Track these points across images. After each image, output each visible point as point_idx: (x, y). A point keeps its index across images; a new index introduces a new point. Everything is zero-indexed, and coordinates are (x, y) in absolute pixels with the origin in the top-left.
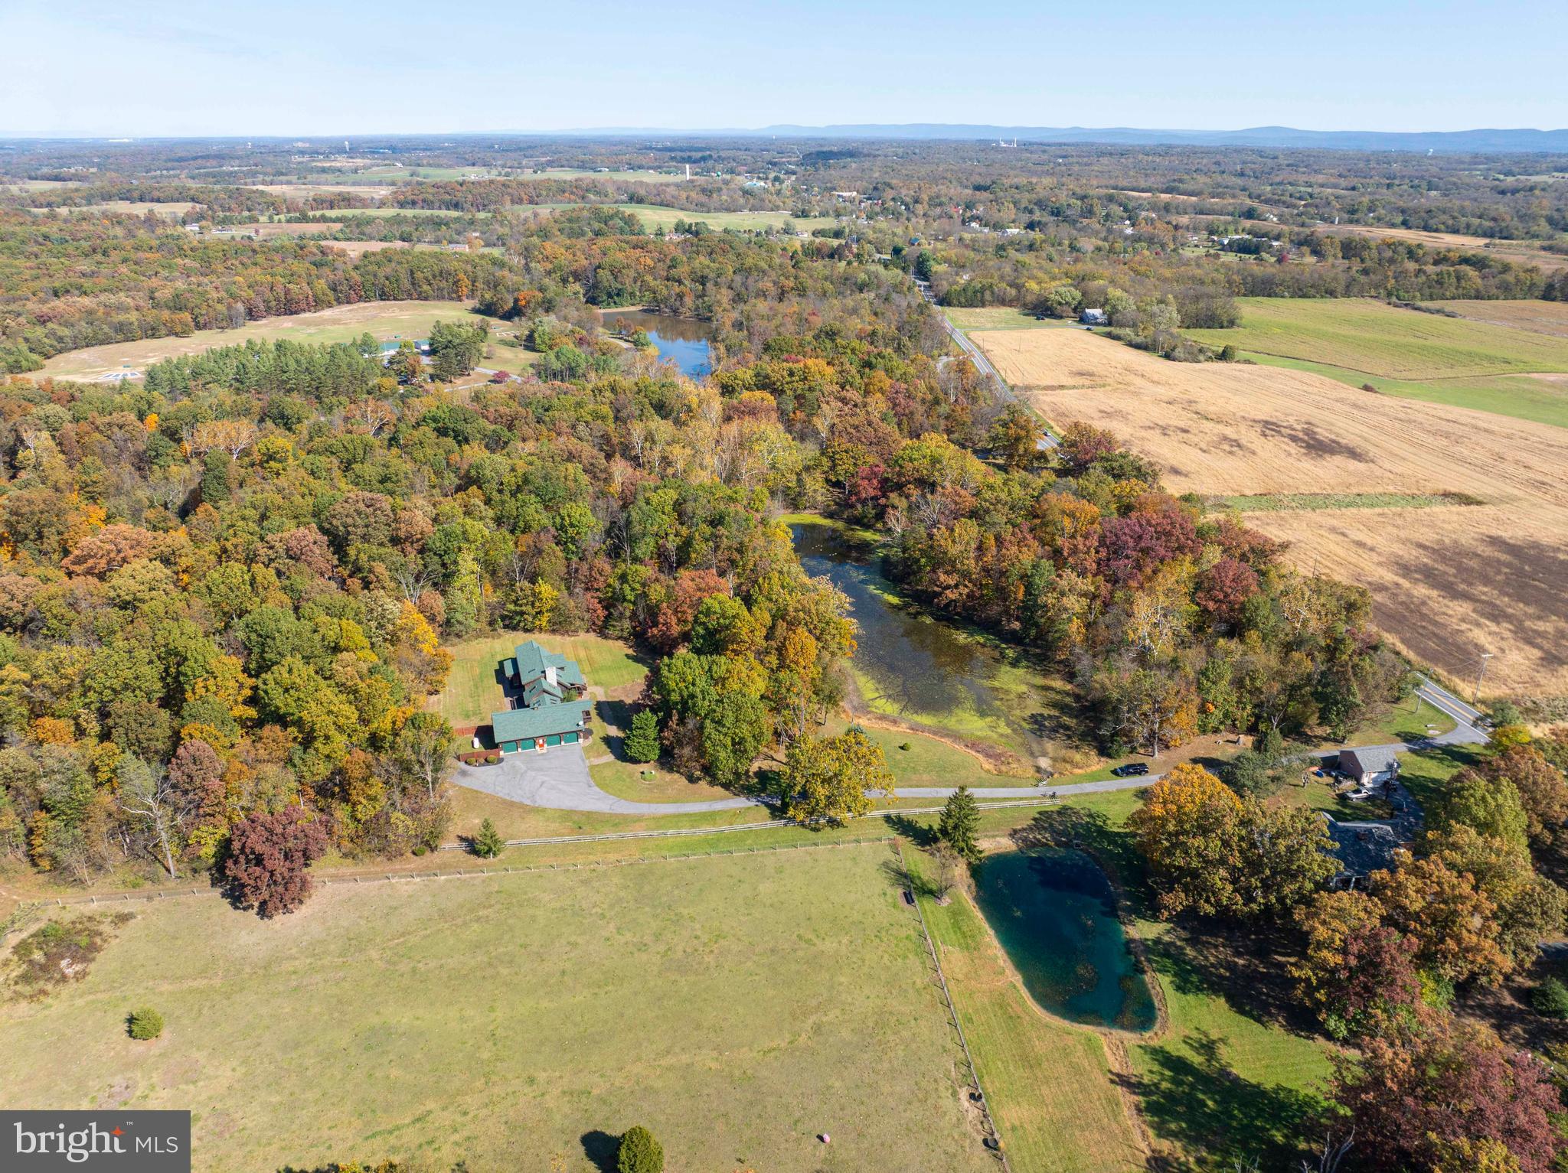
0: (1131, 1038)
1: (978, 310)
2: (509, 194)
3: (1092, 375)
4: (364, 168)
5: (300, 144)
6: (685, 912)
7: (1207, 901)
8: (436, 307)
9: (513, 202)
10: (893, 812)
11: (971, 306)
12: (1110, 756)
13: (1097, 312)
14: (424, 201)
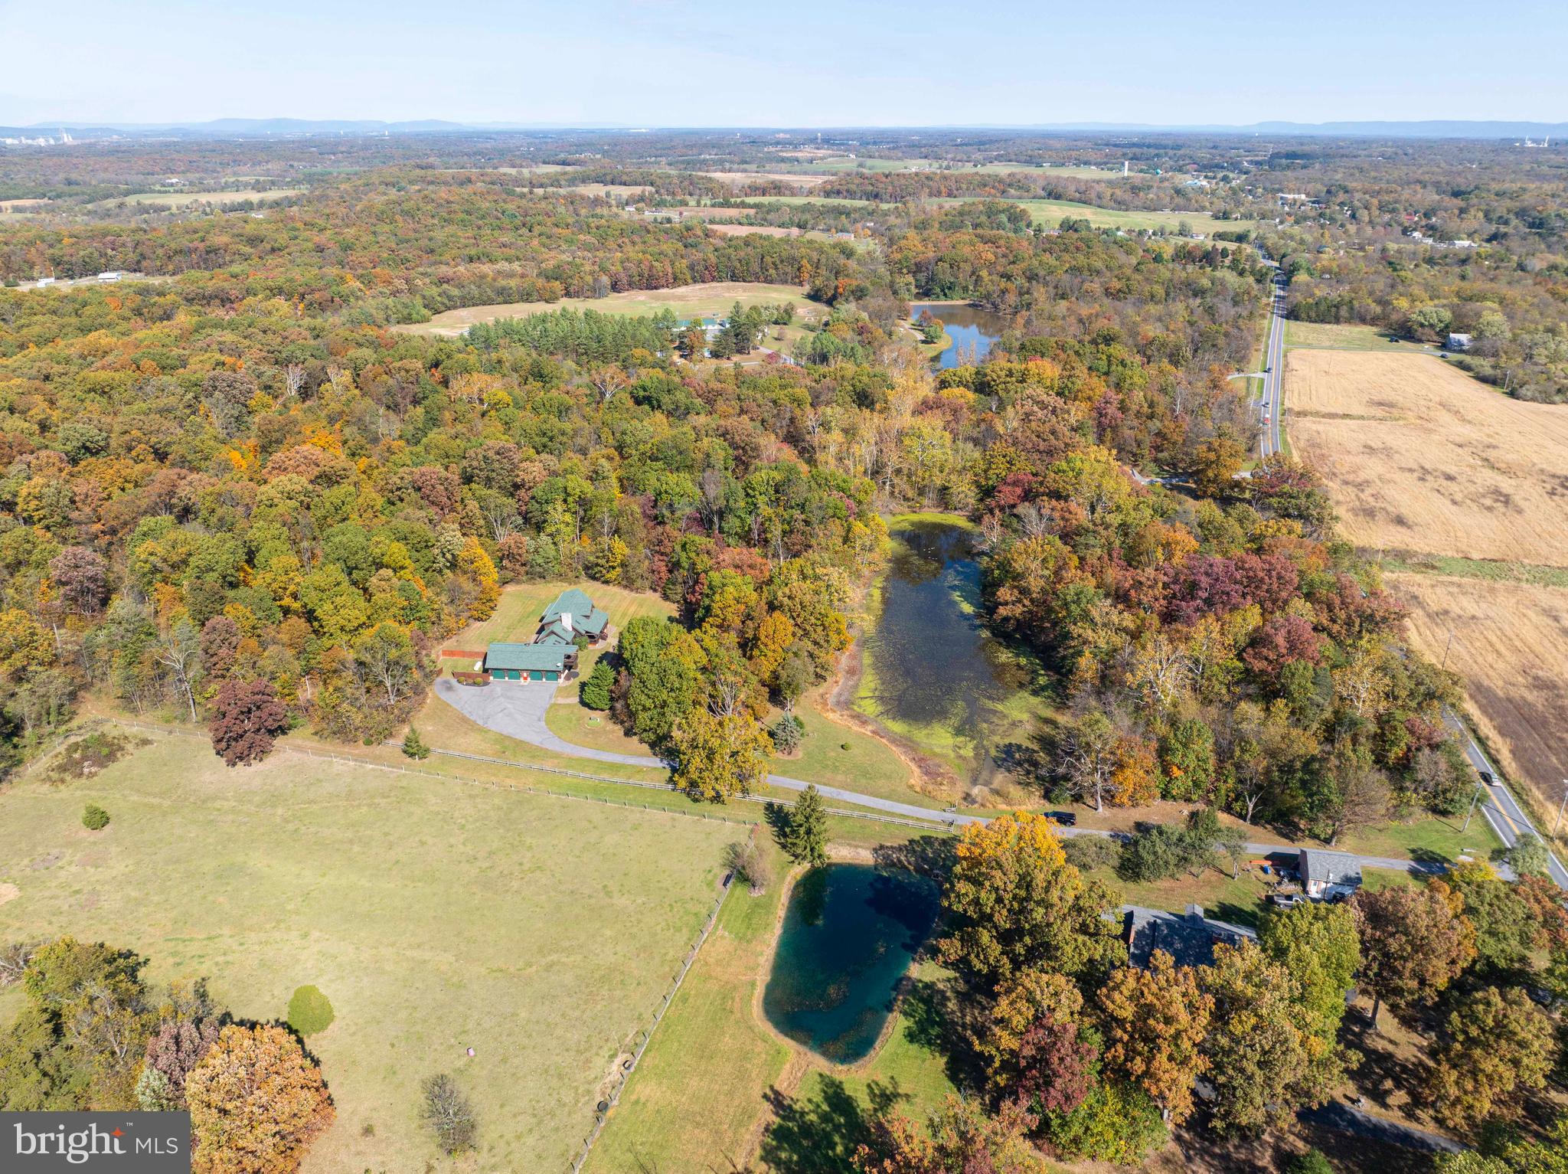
0: (819, 1064)
1: (1328, 326)
2: (929, 187)
3: (1391, 405)
4: (822, 159)
5: (782, 135)
6: (529, 840)
7: (977, 956)
8: (776, 290)
9: (931, 195)
10: (777, 801)
11: (1323, 321)
12: (1050, 801)
13: (1463, 338)
14: (848, 191)
